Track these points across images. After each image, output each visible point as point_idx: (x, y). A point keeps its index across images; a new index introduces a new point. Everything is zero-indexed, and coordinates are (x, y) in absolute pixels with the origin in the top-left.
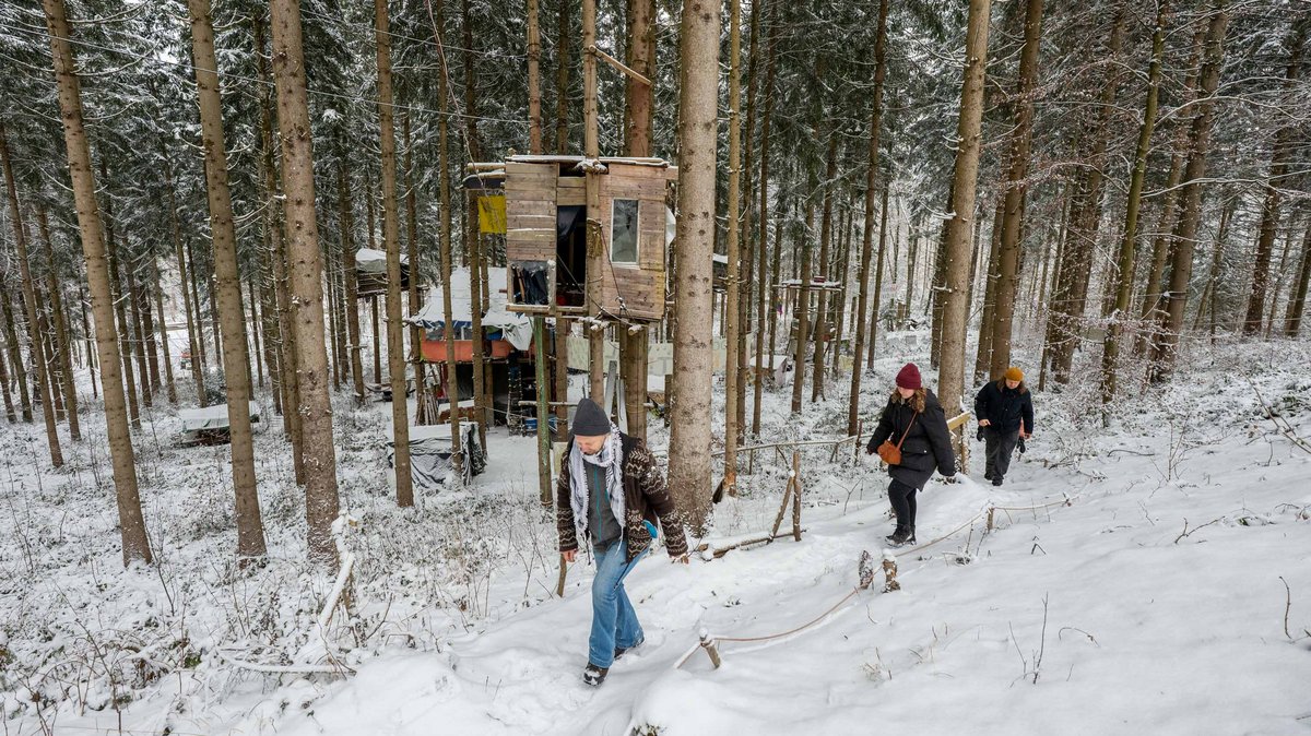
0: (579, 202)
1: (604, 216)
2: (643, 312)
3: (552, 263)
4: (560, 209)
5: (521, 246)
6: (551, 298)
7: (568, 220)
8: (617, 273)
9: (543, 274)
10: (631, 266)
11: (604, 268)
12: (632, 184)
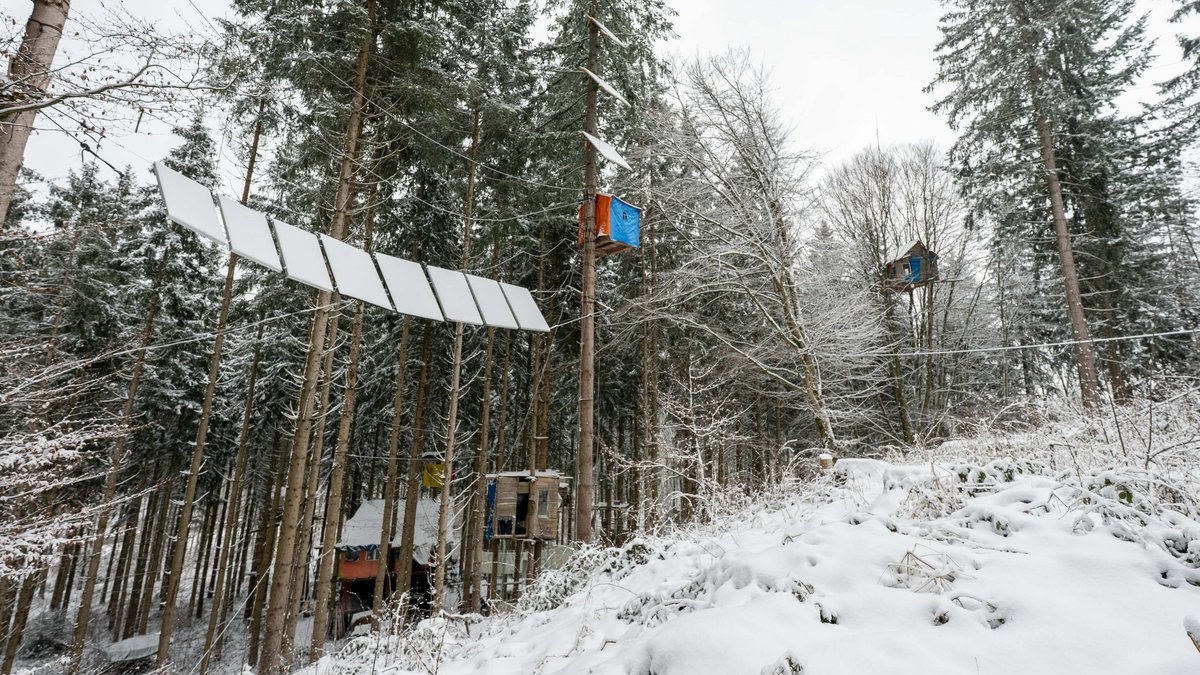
0: (526, 492)
1: (535, 498)
2: (549, 536)
3: (514, 517)
4: (519, 495)
5: (502, 511)
6: (513, 532)
7: (521, 498)
8: (540, 520)
9: (510, 522)
10: (545, 517)
11: (536, 518)
12: (546, 484)
